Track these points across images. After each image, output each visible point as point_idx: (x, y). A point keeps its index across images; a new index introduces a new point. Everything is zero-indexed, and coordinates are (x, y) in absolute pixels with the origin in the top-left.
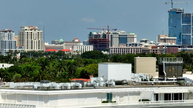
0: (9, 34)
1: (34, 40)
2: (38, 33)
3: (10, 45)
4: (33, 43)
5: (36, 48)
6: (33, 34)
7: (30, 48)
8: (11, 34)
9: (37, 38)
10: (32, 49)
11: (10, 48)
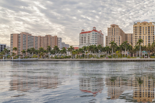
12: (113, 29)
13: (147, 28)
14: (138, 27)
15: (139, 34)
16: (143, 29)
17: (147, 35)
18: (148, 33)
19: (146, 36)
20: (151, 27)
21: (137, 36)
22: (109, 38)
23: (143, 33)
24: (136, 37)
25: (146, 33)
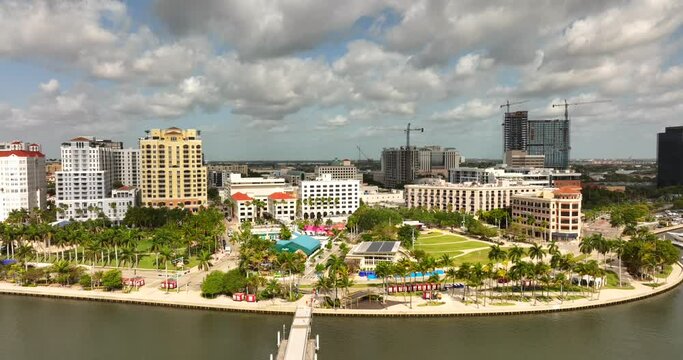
0: (76, 151)
1: (171, 169)
2: (186, 147)
3: (80, 186)
4: (167, 179)
5: (175, 193)
6: (166, 149)
7: (157, 194)
8: (84, 151)
9: (182, 164)
10: (164, 196)
11: (80, 195)
12: (80, 153)
13: (182, 149)
14: (154, 147)
15: (157, 164)
16: (170, 152)
17: (182, 169)
18: (185, 161)
19: (178, 172)
20: (193, 147)
21: (152, 169)
22: (68, 177)
23: (170, 162)
24: (149, 172)
25: (178, 162)
